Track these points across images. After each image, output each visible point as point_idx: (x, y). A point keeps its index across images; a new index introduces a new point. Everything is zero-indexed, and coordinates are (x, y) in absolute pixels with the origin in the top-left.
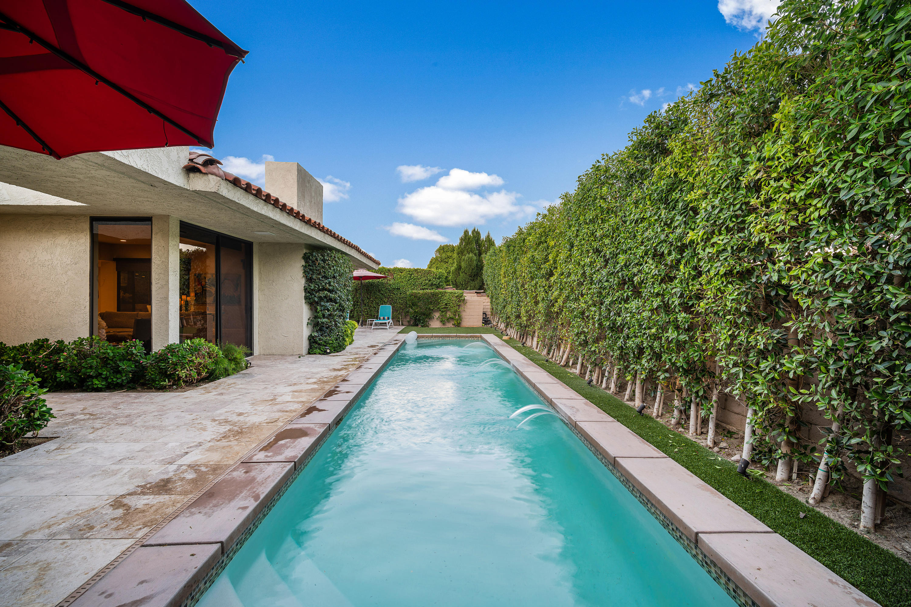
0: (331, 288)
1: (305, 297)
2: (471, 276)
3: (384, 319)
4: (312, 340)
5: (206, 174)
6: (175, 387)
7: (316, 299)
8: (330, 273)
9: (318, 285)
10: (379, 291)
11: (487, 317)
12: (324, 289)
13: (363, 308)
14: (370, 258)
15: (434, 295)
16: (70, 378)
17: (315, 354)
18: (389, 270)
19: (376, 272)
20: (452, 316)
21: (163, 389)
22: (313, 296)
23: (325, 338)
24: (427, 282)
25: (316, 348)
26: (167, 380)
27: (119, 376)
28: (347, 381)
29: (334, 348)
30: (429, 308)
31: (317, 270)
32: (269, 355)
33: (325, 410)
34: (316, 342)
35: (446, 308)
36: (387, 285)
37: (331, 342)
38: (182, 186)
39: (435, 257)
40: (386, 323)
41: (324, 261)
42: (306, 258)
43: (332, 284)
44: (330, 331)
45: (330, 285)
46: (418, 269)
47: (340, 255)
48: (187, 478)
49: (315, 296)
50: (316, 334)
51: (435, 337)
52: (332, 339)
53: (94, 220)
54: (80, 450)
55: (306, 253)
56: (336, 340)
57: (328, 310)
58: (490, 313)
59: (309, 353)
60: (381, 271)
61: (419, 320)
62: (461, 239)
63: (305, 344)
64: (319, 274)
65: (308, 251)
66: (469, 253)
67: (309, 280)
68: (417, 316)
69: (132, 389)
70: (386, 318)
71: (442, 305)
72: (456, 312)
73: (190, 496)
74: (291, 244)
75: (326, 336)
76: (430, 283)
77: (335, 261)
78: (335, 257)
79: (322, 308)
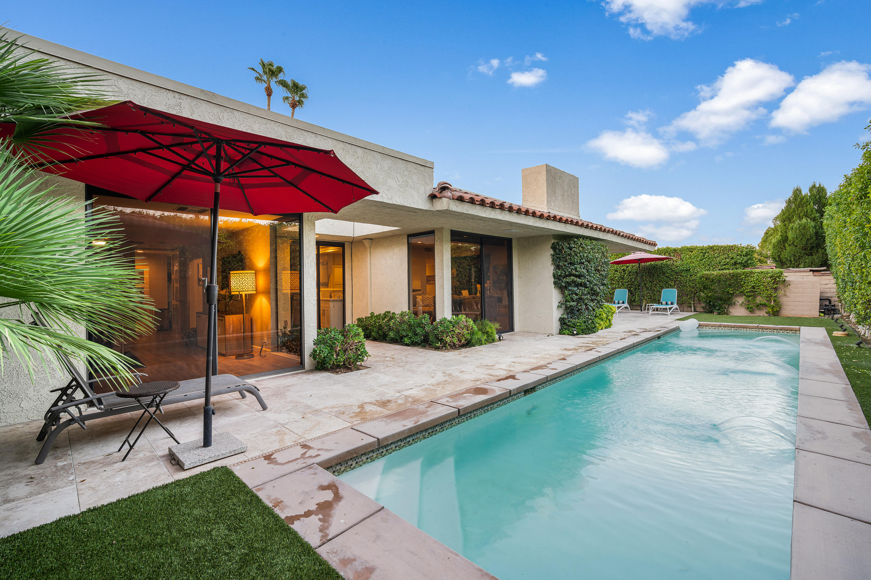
0: (577, 273)
1: (554, 282)
2: (805, 250)
3: (667, 304)
4: (563, 322)
5: (441, 198)
6: (444, 348)
7: (563, 284)
8: (577, 259)
9: (565, 271)
10: (664, 274)
11: (833, 304)
12: (570, 275)
13: (645, 292)
14: (638, 240)
15: (733, 276)
16: (395, 336)
17: (564, 334)
18: (675, 250)
19: (654, 253)
20: (764, 302)
21: (437, 348)
22: (561, 281)
23: (573, 321)
24: (728, 260)
25: (566, 329)
26: (439, 343)
27: (416, 337)
28: (566, 360)
29: (582, 330)
30: (728, 292)
31: (563, 258)
32: (527, 333)
33: (519, 379)
34: (565, 324)
35: (753, 293)
36: (673, 267)
37: (579, 324)
38: (428, 209)
39: (773, 226)
40: (666, 309)
41: (570, 249)
42: (554, 248)
43: (578, 269)
44: (580, 314)
45: (576, 271)
46: (714, 246)
47: (588, 242)
48: (398, 402)
49: (562, 282)
50: (566, 316)
51: (725, 326)
52: (579, 322)
53: (409, 236)
54: (372, 376)
55: (554, 243)
56: (585, 323)
57: (577, 294)
58: (837, 299)
59: (560, 334)
60: (659, 252)
61: (714, 306)
62: (789, 202)
63: (556, 326)
64: (565, 261)
65: (556, 241)
66: (800, 218)
67: (558, 267)
68: (710, 302)
69: (424, 347)
70: (669, 303)
71: (747, 288)
72: (769, 297)
73: (391, 412)
74: (542, 236)
75: (575, 319)
76: (733, 261)
77: (582, 247)
78: (581, 244)
79: (570, 293)
